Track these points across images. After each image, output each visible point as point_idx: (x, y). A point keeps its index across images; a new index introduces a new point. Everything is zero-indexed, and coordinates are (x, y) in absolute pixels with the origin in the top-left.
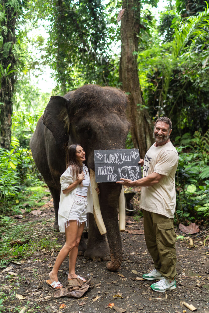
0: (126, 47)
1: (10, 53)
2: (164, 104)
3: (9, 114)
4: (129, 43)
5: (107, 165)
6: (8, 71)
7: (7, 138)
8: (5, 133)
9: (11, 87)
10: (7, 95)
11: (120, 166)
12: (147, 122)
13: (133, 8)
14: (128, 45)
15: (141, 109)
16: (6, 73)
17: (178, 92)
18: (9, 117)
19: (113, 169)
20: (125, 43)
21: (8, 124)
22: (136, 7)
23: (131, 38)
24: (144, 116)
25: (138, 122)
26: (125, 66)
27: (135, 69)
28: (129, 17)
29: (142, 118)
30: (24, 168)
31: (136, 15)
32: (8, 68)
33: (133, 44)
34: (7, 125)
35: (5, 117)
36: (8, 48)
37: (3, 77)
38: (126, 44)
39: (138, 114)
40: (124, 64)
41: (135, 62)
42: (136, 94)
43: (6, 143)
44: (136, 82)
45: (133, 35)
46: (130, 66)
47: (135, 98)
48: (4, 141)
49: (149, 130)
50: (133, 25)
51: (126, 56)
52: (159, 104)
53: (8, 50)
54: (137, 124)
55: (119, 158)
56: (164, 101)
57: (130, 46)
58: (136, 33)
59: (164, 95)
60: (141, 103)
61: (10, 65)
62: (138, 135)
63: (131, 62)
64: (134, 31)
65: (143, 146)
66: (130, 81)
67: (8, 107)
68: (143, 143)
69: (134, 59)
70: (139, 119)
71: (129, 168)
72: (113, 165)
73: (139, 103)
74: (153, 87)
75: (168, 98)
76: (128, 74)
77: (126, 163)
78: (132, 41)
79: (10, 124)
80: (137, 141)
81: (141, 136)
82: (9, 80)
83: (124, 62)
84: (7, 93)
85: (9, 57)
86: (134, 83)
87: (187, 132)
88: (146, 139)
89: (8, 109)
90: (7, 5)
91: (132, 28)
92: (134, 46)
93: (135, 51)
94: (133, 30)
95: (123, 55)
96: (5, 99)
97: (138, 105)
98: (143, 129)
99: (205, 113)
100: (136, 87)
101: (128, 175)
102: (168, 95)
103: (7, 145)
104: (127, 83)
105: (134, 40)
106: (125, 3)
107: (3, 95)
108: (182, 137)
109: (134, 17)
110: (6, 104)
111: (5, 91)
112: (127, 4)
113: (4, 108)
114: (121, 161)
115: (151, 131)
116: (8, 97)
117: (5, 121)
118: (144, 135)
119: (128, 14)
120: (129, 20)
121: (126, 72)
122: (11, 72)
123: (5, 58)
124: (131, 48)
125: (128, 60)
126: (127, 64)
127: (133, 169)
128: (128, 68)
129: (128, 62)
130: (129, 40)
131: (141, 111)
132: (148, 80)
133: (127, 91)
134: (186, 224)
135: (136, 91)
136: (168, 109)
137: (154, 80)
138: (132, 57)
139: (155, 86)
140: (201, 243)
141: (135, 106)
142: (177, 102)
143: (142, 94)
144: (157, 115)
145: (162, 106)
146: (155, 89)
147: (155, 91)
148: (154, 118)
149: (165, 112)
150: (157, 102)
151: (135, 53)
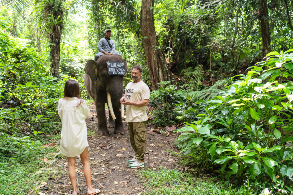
0: (145, 2)
1: (59, 7)
3: (58, 52)
5: (112, 68)
7: (57, 69)
8: (55, 65)
9: (60, 32)
10: (57, 38)
11: (118, 68)
12: (160, 59)
14: (147, 1)
15: (156, 49)
16: (56, 22)
17: (183, 37)
18: (58, 54)
19: (115, 69)
24: (158, 54)
25: (154, 59)
26: (144, 17)
29: (156, 55)
32: (58, 19)
33: (150, 0)
34: (56, 60)
35: (55, 54)
36: (57, 3)
37: (54, 25)
38: (145, 0)
39: (154, 53)
41: (151, 14)
42: (152, 37)
43: (56, 72)
46: (148, 17)
47: (151, 41)
49: (161, 64)
51: (145, 9)
52: (170, 45)
53: (58, 6)
54: (152, 60)
55: (117, 65)
56: (174, 43)
59: (174, 38)
60: (156, 45)
61: (59, 16)
62: (153, 68)
63: (149, 13)
65: (157, 76)
66: (148, 28)
67: (58, 46)
68: (157, 74)
69: (151, 12)
70: (154, 56)
71: (121, 69)
72: (114, 68)
73: (154, 45)
74: (166, 31)
75: (177, 40)
76: (146, 23)
77: (119, 67)
79: (59, 59)
80: (152, 73)
81: (155, 69)
82: (58, 27)
83: (144, 14)
84: (57, 36)
85: (59, 10)
86: (151, 30)
87: (191, 66)
88: (159, 71)
89: (58, 48)
92: (151, 2)
93: (151, 6)
95: (143, 8)
96: (56, 41)
98: (157, 64)
99: (203, 53)
100: (152, 32)
101: (121, 72)
102: (177, 38)
103: (57, 74)
104: (145, 29)
107: (54, 38)
110: (56, 44)
111: (55, 35)
113: (55, 47)
114: (117, 66)
117: (55, 57)
118: (157, 68)
121: (145, 21)
122: (60, 21)
123: (56, 11)
124: (149, 3)
125: (146, 12)
127: (122, 70)
128: (146, 18)
129: (146, 14)
132: (162, 26)
133: (145, 36)
134: (170, 127)
135: (152, 36)
136: (176, 49)
137: (167, 26)
138: (150, 10)
139: (168, 31)
140: (174, 134)
141: (152, 46)
142: (183, 43)
143: (157, 37)
144: (168, 53)
145: (171, 47)
146: (167, 33)
147: (167, 35)
148: (166, 55)
149: (174, 51)
150: (169, 42)
151: (151, 8)
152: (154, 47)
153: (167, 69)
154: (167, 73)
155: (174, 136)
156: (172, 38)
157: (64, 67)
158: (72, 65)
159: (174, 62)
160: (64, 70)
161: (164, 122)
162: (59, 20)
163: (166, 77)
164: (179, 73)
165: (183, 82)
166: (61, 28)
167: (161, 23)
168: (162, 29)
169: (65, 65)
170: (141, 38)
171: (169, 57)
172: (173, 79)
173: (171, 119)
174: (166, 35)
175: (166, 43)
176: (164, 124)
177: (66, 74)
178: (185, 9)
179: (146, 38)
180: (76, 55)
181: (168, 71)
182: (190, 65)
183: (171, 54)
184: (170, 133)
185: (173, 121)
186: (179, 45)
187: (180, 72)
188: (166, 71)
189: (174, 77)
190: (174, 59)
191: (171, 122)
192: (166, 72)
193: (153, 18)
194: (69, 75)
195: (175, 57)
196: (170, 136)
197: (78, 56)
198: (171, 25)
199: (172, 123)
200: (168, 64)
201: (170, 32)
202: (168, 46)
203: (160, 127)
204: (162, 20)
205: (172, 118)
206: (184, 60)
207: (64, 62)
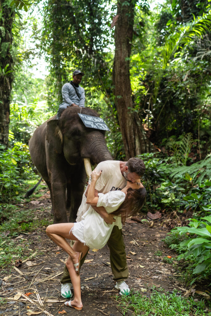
0: (119, 51)
1: (8, 53)
2: (153, 107)
3: (7, 112)
4: (122, 48)
6: (6, 70)
7: (5, 135)
8: (4, 129)
9: (9, 86)
10: (6, 93)
12: (137, 124)
13: (127, 14)
14: (121, 50)
15: (132, 112)
16: (4, 73)
17: (166, 98)
18: (7, 115)
20: (118, 48)
21: (7, 122)
22: (130, 12)
23: (124, 44)
24: (135, 118)
25: (129, 124)
26: (118, 70)
27: (127, 73)
28: (123, 22)
29: (132, 120)
30: (22, 163)
31: (129, 21)
32: (6, 68)
33: (126, 49)
34: (5, 123)
35: (3, 115)
36: (5, 48)
37: (1, 77)
38: (120, 49)
39: (129, 116)
40: (117, 68)
41: (127, 67)
42: (127, 97)
43: (5, 139)
44: (128, 87)
45: (126, 40)
46: (123, 71)
47: (126, 101)
48: (3, 137)
49: (138, 132)
50: (127, 30)
51: (119, 61)
52: (149, 107)
53: (6, 50)
54: (127, 126)
56: (154, 105)
57: (123, 51)
58: (129, 39)
59: (154, 99)
60: (132, 107)
61: (8, 65)
62: (128, 136)
63: (124, 66)
64: (128, 36)
65: (133, 146)
66: (122, 85)
67: (6, 105)
68: (132, 143)
69: (126, 64)
70: (129, 122)
73: (129, 106)
74: (144, 90)
75: (157, 102)
76: (120, 78)
78: (125, 46)
79: (8, 121)
80: (127, 142)
81: (131, 137)
82: (7, 79)
83: (117, 67)
84: (5, 92)
85: (7, 57)
86: (126, 87)
87: (174, 134)
88: (135, 140)
89: (7, 107)
90: (4, 6)
91: (125, 33)
92: (127, 51)
93: (127, 56)
94: (126, 36)
95: (116, 59)
96: (3, 97)
97: (129, 108)
98: (132, 131)
99: (189, 118)
100: (127, 91)
102: (158, 99)
103: (6, 141)
104: (119, 87)
105: (127, 46)
106: (120, 8)
107: (1, 93)
108: (168, 139)
109: (127, 23)
110: (4, 102)
111: (3, 89)
112: (122, 9)
113: (3, 106)
115: (140, 133)
116: (7, 95)
117: (3, 118)
118: (133, 136)
119: (122, 19)
120: (123, 25)
121: (119, 76)
122: (9, 72)
123: (3, 58)
124: (124, 53)
125: (121, 64)
126: (120, 69)
128: (120, 72)
129: (121, 67)
130: (122, 46)
131: (131, 114)
132: (140, 83)
133: (119, 95)
134: (153, 213)
135: (127, 95)
136: (156, 113)
137: (146, 84)
138: (125, 62)
139: (146, 90)
140: (159, 224)
141: (126, 109)
142: (165, 106)
143: (134, 97)
144: (147, 118)
145: (151, 110)
146: (146, 93)
147: (146, 95)
148: (144, 120)
149: (154, 116)
150: (148, 105)
151: (127, 59)
152: (130, 110)
153: (145, 138)
154: (145, 143)
155: (160, 227)
156: (152, 99)
157: (18, 132)
158: (27, 130)
159: (153, 129)
160: (18, 136)
161: (145, 206)
162: (7, 71)
163: (144, 148)
164: (159, 143)
165: (164, 154)
166: (11, 81)
167: (138, 80)
168: (140, 87)
169: (19, 130)
170: (113, 98)
171: (148, 122)
172: (153, 149)
173: (153, 203)
174: (144, 95)
175: (144, 105)
176: (145, 210)
177: (20, 141)
178: (168, 62)
179: (119, 97)
180: (33, 118)
181: (147, 140)
182: (172, 133)
183: (150, 119)
184: (154, 222)
185: (156, 205)
186: (161, 108)
187: (161, 142)
188: (144, 140)
189: (154, 148)
190: (153, 125)
191: (153, 207)
192: (143, 142)
193: (129, 72)
194: (24, 142)
195: (155, 123)
196: (155, 226)
197: (35, 120)
198: (150, 83)
199: (156, 208)
200: (147, 131)
201: (148, 92)
202: (146, 108)
203: (139, 213)
204: (140, 76)
205: (155, 201)
206: (165, 128)
207: (18, 126)
